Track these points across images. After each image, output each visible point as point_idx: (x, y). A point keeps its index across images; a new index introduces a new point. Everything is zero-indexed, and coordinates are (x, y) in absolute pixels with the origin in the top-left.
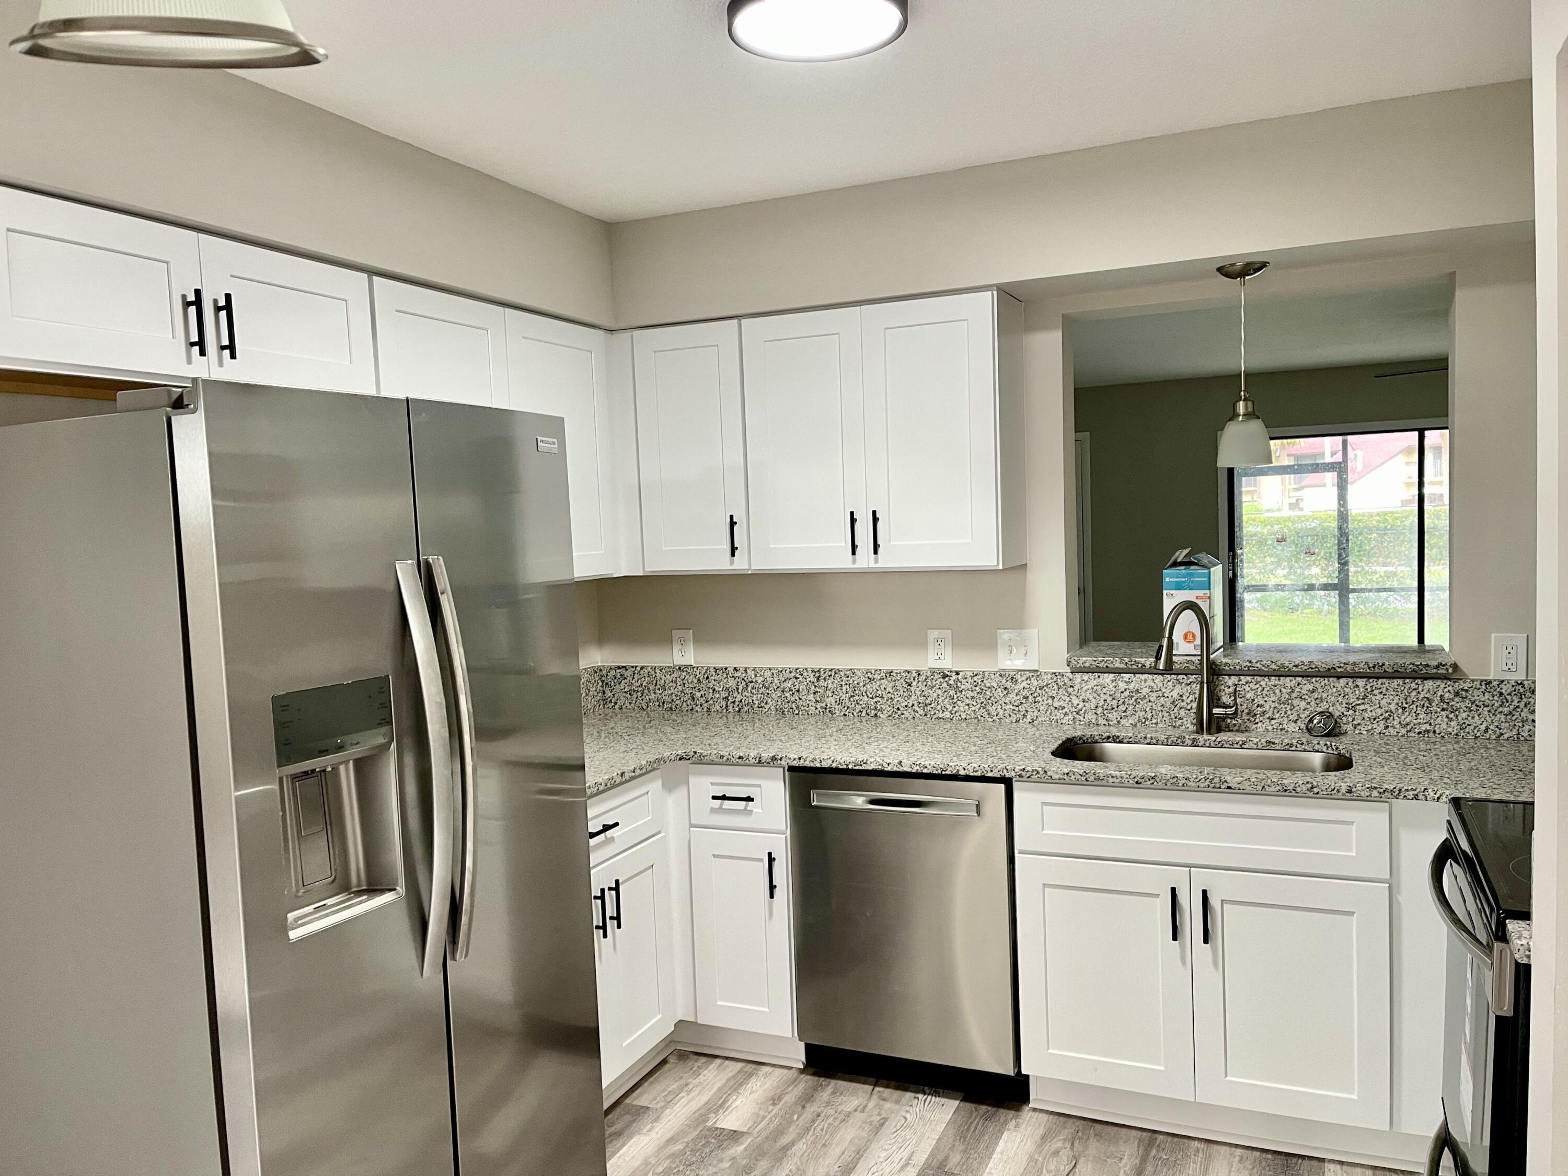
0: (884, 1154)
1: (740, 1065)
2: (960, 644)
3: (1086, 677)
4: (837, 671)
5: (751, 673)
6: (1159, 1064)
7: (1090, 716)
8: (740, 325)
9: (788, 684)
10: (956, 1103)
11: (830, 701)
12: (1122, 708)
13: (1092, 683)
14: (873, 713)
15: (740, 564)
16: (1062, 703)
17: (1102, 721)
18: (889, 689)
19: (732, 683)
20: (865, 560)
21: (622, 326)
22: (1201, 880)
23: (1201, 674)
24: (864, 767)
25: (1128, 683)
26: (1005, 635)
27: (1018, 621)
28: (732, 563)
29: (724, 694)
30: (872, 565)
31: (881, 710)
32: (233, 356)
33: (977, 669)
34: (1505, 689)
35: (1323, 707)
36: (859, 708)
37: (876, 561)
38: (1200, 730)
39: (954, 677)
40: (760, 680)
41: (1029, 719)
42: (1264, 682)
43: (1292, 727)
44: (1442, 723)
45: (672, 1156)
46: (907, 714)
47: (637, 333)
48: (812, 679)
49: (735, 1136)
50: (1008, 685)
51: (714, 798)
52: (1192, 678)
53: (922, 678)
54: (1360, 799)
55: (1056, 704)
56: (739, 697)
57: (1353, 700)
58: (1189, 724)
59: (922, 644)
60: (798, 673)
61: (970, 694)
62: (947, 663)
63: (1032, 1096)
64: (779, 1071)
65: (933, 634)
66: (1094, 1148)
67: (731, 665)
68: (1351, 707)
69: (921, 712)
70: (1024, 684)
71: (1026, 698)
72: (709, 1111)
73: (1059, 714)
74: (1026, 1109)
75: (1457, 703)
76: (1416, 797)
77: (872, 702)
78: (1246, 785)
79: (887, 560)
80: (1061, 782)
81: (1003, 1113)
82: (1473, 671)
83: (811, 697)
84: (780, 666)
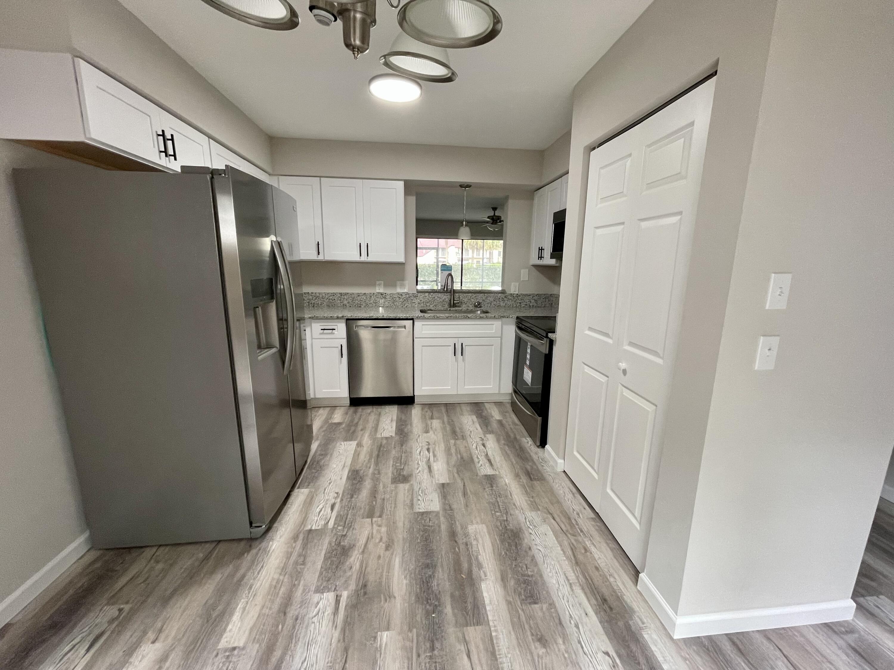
0: (385, 420)
1: (329, 408)
2: (386, 286)
3: (421, 294)
4: (348, 293)
5: (318, 294)
6: (448, 387)
7: (422, 304)
8: (320, 180)
9: (331, 297)
10: (397, 406)
11: (345, 302)
12: (430, 302)
13: (423, 295)
14: (359, 305)
15: (321, 258)
16: (415, 301)
17: (425, 306)
18: (364, 298)
19: (311, 297)
20: (364, 258)
21: (275, 173)
22: (461, 340)
23: (451, 293)
24: (372, 318)
25: (432, 295)
26: (398, 283)
27: (403, 279)
28: (318, 257)
29: (308, 301)
30: (366, 260)
31: (362, 305)
32: (175, 159)
33: (391, 293)
34: (515, 296)
35: (478, 300)
36: (355, 304)
37: (367, 259)
38: (451, 307)
39: (385, 294)
40: (321, 296)
41: (406, 306)
42: (465, 295)
43: (471, 306)
44: (502, 304)
45: (324, 431)
46: (370, 306)
47: (280, 177)
48: (339, 296)
49: (339, 424)
50: (400, 296)
51: (322, 329)
52: (448, 294)
53: (375, 295)
54: (496, 319)
55: (413, 301)
56: (313, 302)
57: (484, 298)
58: (447, 306)
59: (374, 285)
60: (334, 294)
61: (389, 299)
62: (382, 291)
63: (416, 401)
64: (343, 408)
65: (378, 283)
66: (435, 409)
67: (310, 292)
68: (483, 300)
69: (374, 305)
70: (404, 296)
71: (405, 300)
72: (328, 419)
73: (414, 304)
74: (415, 404)
75: (505, 299)
76: (507, 317)
77: (359, 302)
78: (472, 317)
79: (371, 259)
80: (428, 319)
81: (409, 406)
82: (508, 292)
83: (339, 301)
84: (328, 292)
